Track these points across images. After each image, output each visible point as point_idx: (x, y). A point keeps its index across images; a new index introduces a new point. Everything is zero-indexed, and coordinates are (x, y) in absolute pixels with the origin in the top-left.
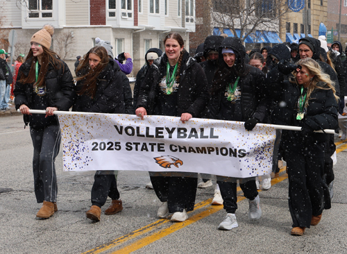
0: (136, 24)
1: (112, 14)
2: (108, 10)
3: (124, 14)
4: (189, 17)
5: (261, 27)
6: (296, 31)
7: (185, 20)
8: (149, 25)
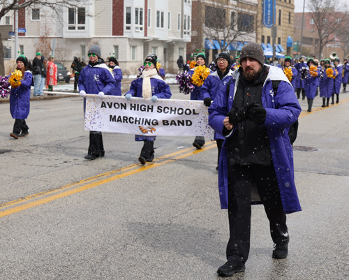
0: (146, 35)
1: (128, 28)
2: (125, 25)
3: (137, 28)
4: (186, 31)
5: (239, 38)
6: (269, 42)
7: (183, 33)
8: (156, 37)
